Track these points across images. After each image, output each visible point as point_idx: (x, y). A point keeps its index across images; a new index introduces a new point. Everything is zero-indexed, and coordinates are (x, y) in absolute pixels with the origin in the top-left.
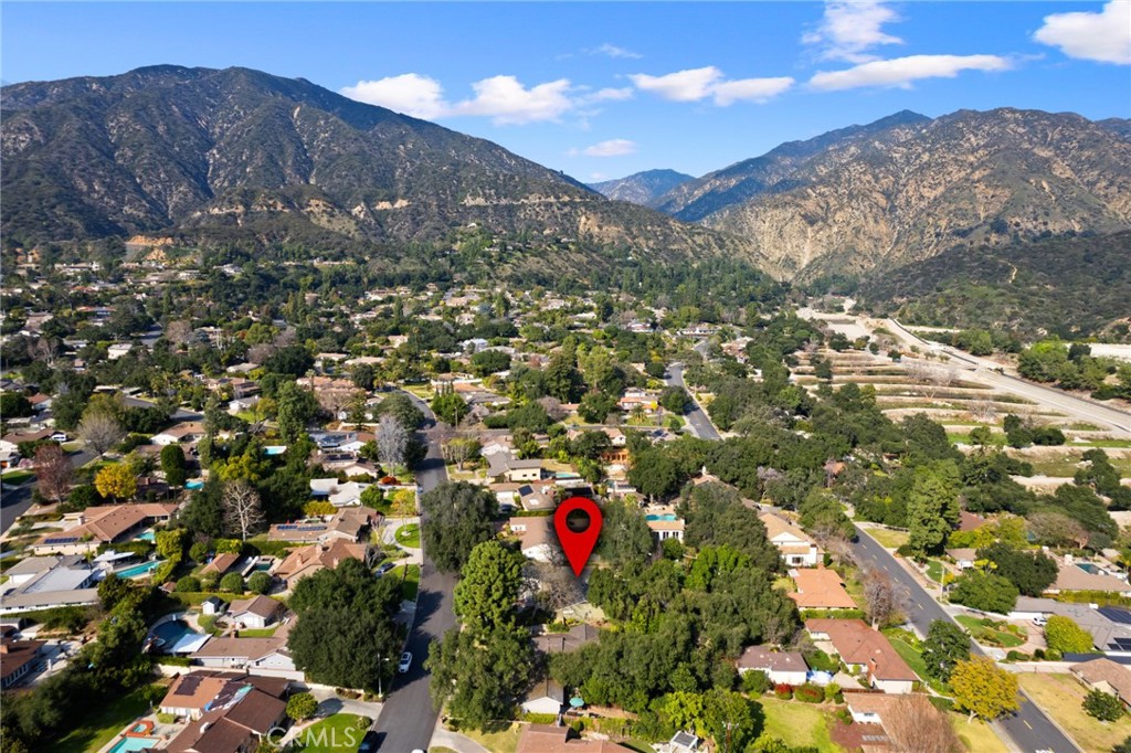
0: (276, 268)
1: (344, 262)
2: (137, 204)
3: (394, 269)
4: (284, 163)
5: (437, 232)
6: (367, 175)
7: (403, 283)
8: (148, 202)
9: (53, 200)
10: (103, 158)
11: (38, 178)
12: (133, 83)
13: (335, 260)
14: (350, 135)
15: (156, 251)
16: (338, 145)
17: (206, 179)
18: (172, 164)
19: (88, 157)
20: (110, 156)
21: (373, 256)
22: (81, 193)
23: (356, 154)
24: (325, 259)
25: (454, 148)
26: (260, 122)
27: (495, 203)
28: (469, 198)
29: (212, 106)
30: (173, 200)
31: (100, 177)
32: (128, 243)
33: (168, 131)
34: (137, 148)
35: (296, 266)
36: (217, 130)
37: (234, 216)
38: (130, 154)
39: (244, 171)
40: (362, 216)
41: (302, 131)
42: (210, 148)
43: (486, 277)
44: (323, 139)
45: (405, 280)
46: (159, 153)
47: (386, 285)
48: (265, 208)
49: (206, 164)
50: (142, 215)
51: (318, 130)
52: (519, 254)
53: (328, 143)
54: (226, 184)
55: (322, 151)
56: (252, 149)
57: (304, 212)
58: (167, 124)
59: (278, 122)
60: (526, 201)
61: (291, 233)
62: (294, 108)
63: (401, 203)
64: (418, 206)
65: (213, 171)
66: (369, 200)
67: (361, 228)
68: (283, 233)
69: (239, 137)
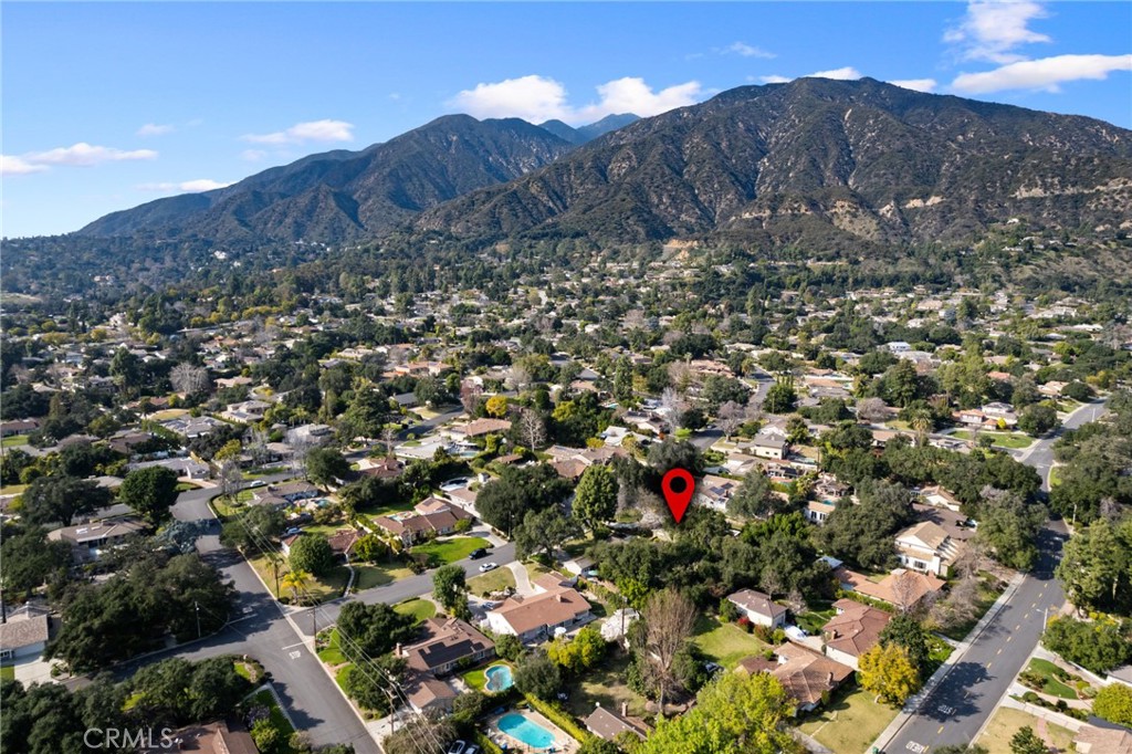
0: (768, 268)
1: (838, 263)
2: (691, 212)
3: (886, 270)
4: (826, 166)
5: (966, 229)
6: (907, 172)
7: (891, 284)
8: (700, 210)
9: (629, 213)
10: (674, 175)
11: (625, 196)
12: (714, 107)
13: (829, 261)
14: (897, 132)
15: (683, 252)
16: (883, 143)
17: (753, 186)
18: (725, 175)
19: (663, 175)
20: (680, 174)
21: (867, 257)
22: (652, 205)
23: (901, 151)
24: (819, 259)
25: (1029, 131)
26: (809, 128)
27: (1057, 193)
28: (1022, 189)
29: (774, 118)
30: (722, 206)
31: (668, 191)
32: (665, 246)
33: (729, 146)
34: (700, 163)
35: (788, 267)
36: (773, 139)
37: (760, 220)
38: (694, 169)
39: (787, 176)
40: (889, 215)
41: (850, 132)
42: (762, 157)
43: (990, 280)
44: (869, 139)
45: (893, 281)
46: (716, 166)
47: (872, 286)
48: (790, 211)
49: (757, 172)
50: (693, 221)
51: (866, 130)
52: (1052, 254)
53: (874, 142)
54: (769, 190)
55: (866, 151)
56: (798, 155)
57: (828, 213)
58: (729, 140)
59: (828, 126)
60: (1101, 188)
61: (804, 234)
62: (845, 111)
63: (934, 200)
64: (951, 202)
65: (762, 177)
66: (900, 199)
67: (882, 228)
68: (797, 234)
69: (789, 144)
